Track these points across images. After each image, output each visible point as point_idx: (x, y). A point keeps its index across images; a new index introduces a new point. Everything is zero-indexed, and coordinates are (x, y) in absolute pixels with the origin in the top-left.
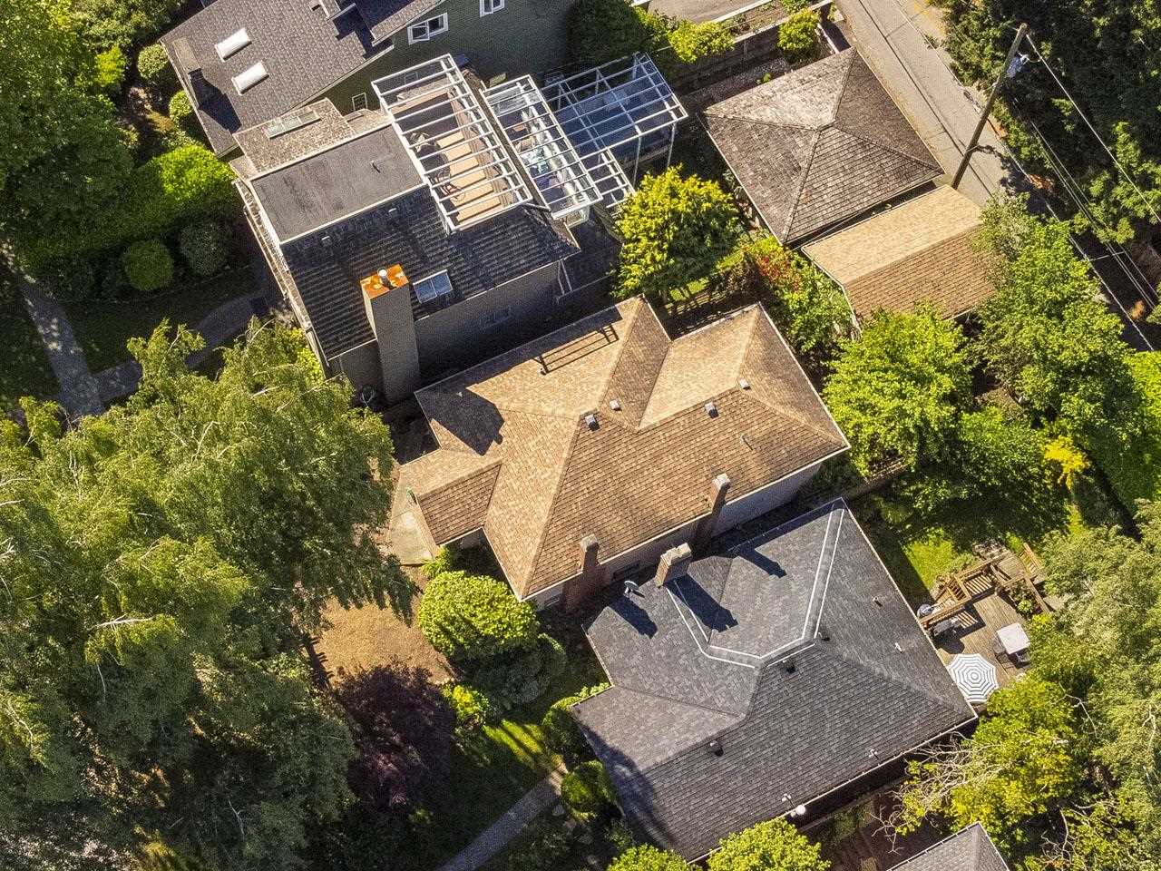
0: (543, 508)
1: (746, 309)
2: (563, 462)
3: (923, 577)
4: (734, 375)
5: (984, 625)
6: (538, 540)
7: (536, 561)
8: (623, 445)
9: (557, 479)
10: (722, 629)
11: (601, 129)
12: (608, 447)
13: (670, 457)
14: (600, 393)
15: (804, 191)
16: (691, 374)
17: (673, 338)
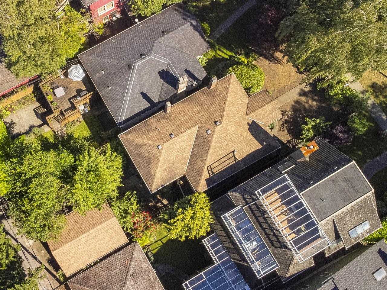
0: (229, 98)
1: (157, 190)
2: (226, 110)
3: (85, 124)
4: (163, 151)
5: (68, 99)
6: (230, 89)
7: (229, 83)
8: (204, 119)
9: (227, 106)
10: (163, 70)
11: (219, 274)
12: (210, 118)
13: (186, 120)
14: (215, 136)
15: (129, 265)
16: (179, 154)
17: (185, 175)
